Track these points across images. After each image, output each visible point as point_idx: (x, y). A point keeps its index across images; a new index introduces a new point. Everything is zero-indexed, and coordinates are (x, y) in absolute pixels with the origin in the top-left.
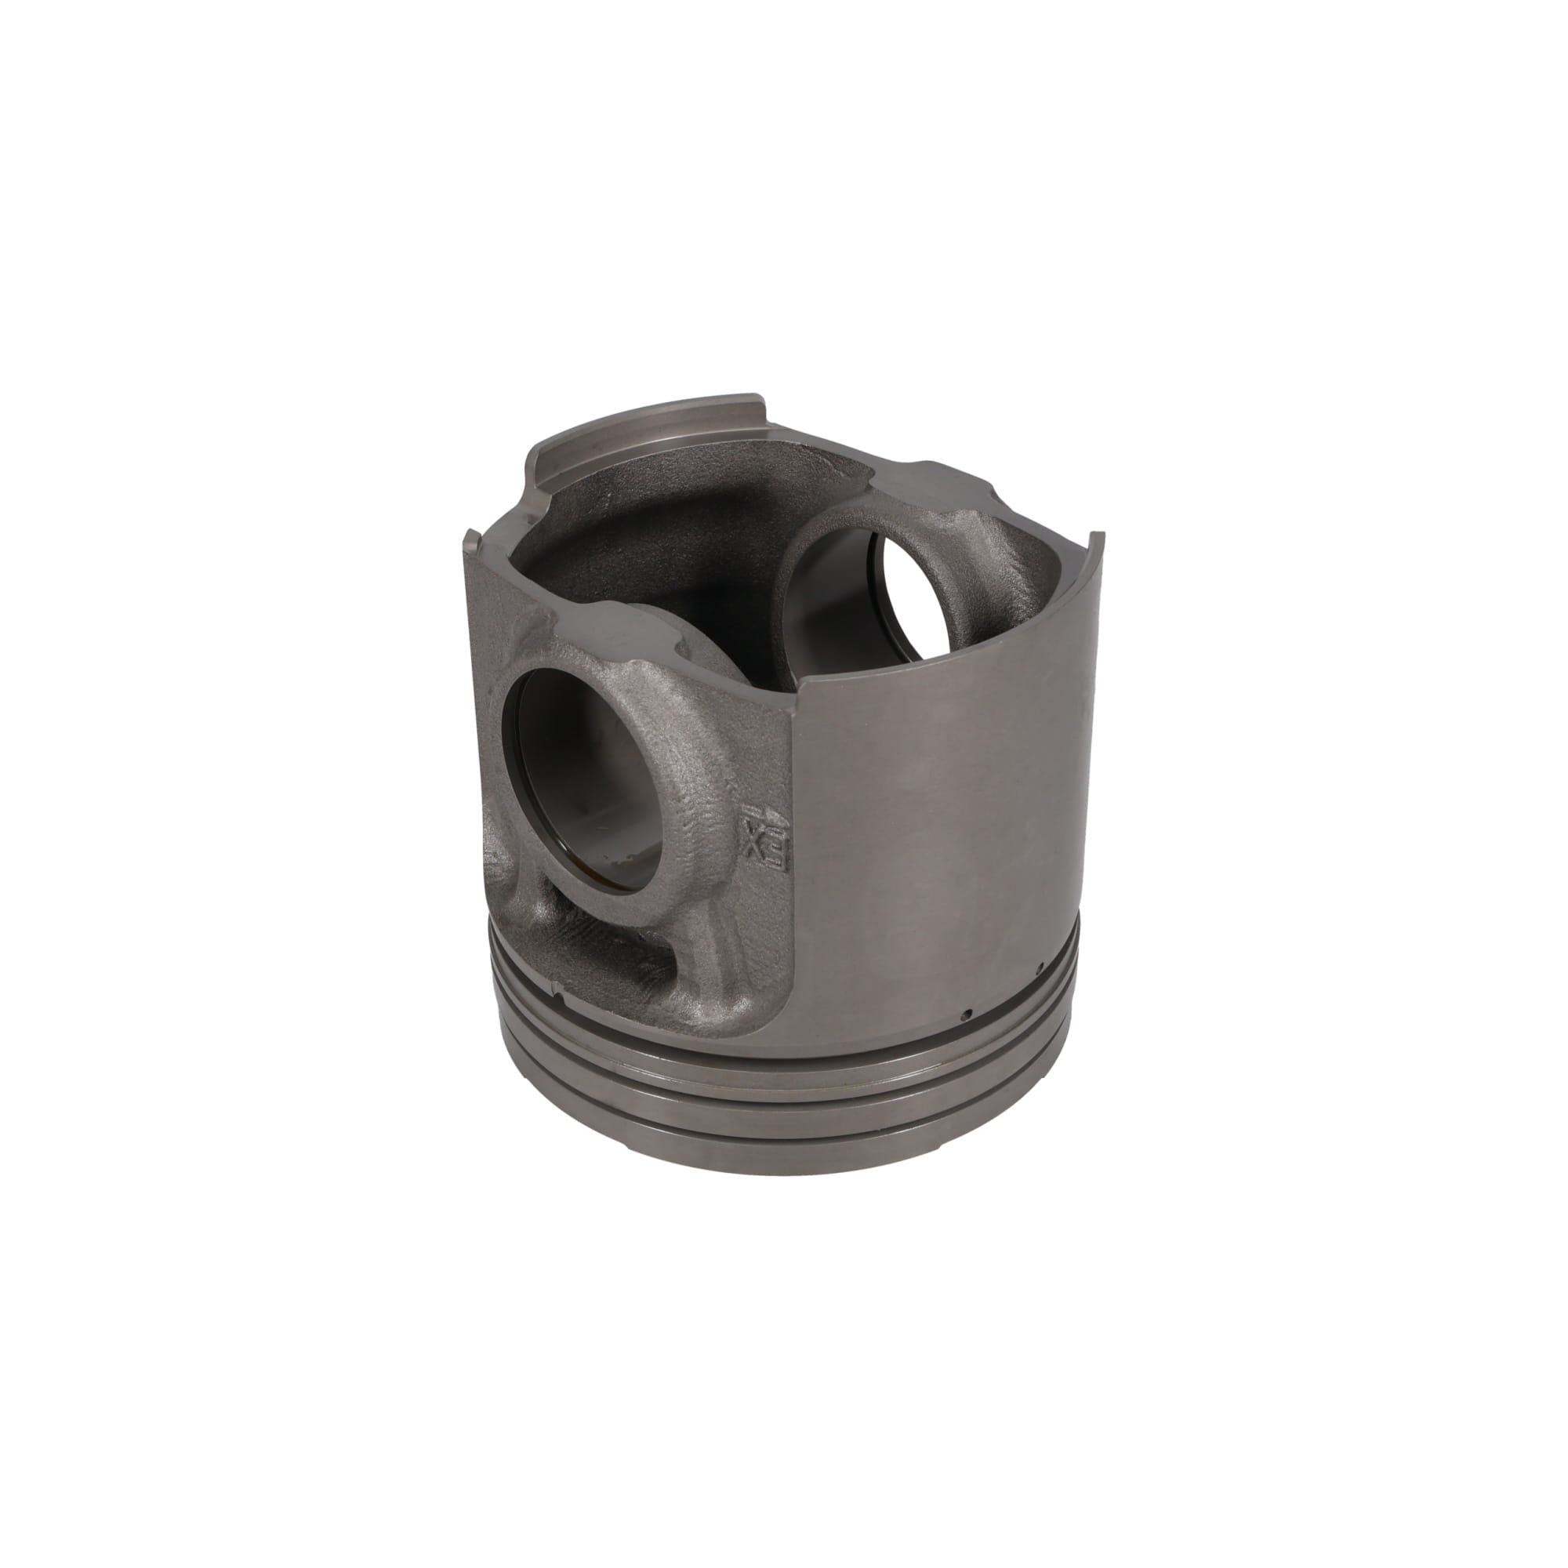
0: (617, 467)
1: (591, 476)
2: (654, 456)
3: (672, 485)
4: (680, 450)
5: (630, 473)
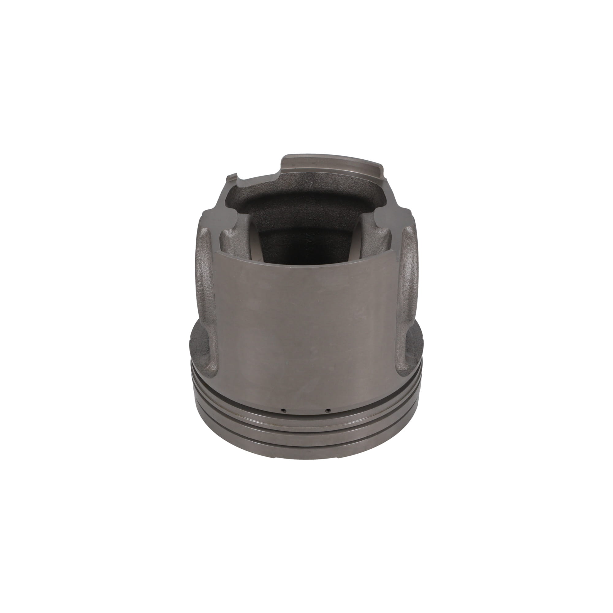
0: (317, 173)
1: (303, 173)
2: (333, 174)
3: (339, 188)
4: (343, 176)
5: (322, 177)
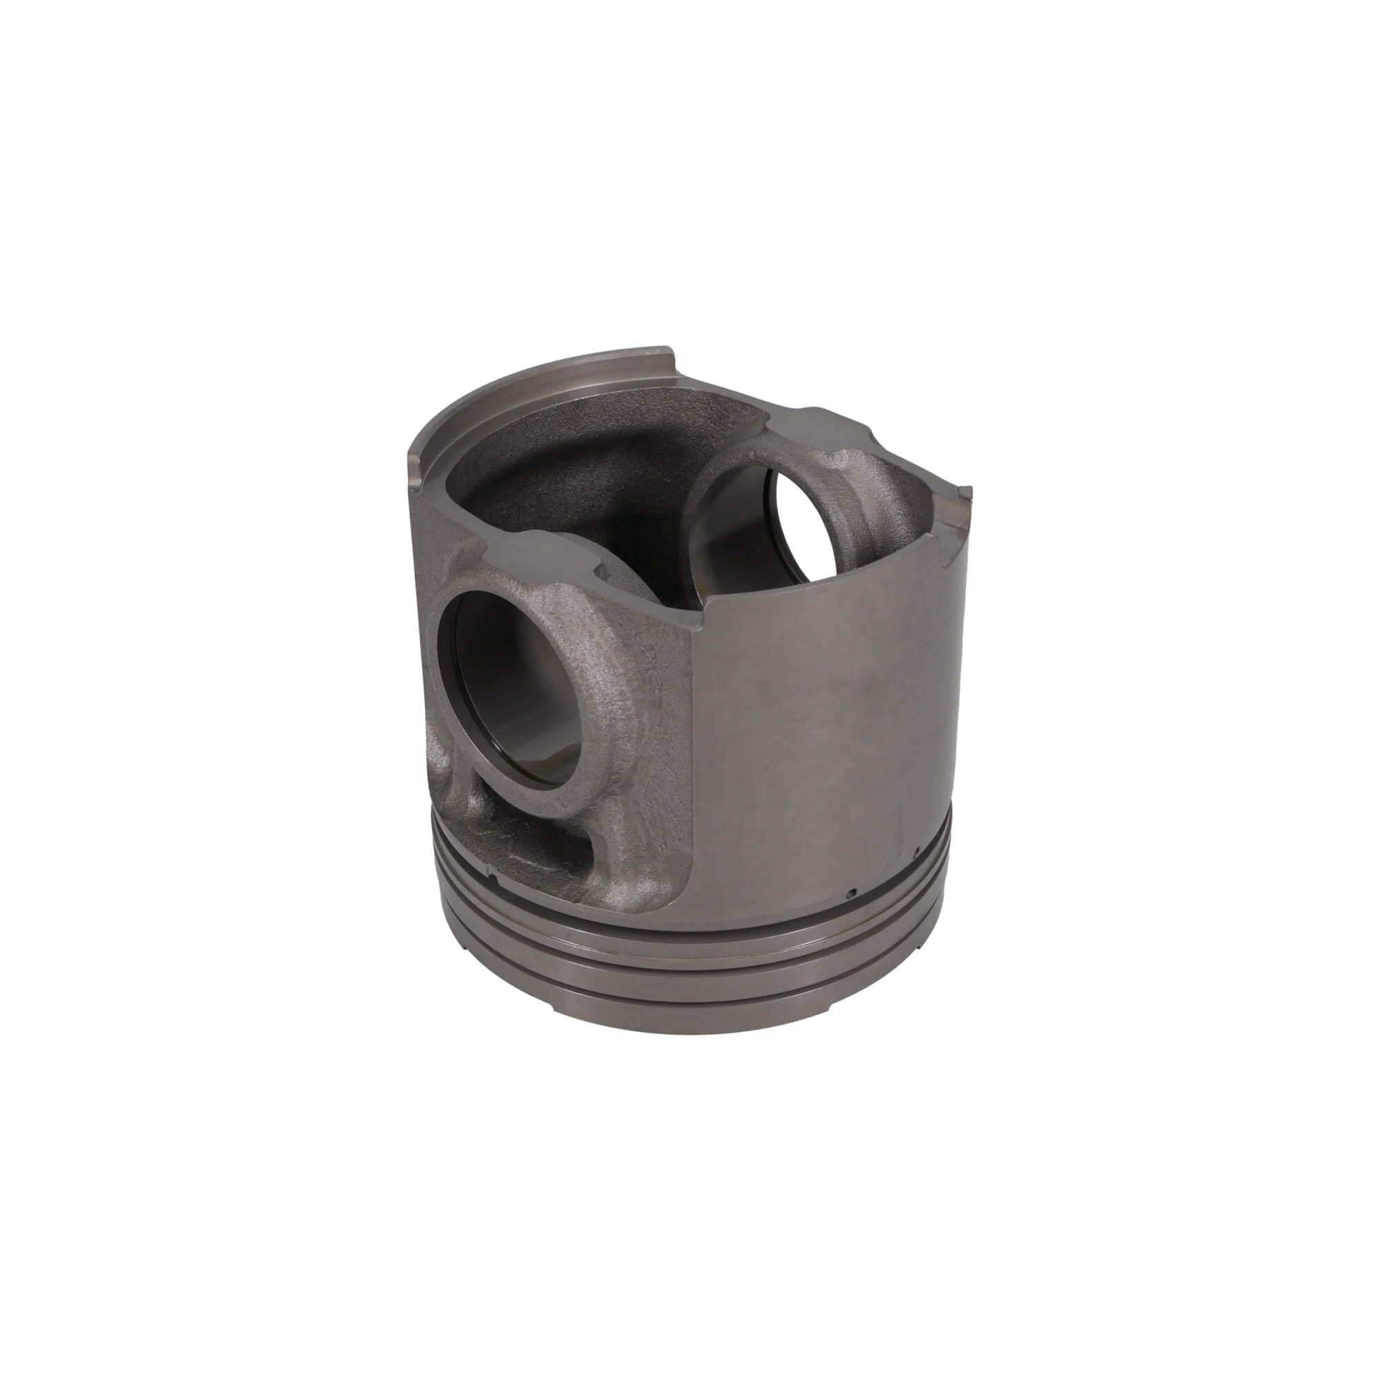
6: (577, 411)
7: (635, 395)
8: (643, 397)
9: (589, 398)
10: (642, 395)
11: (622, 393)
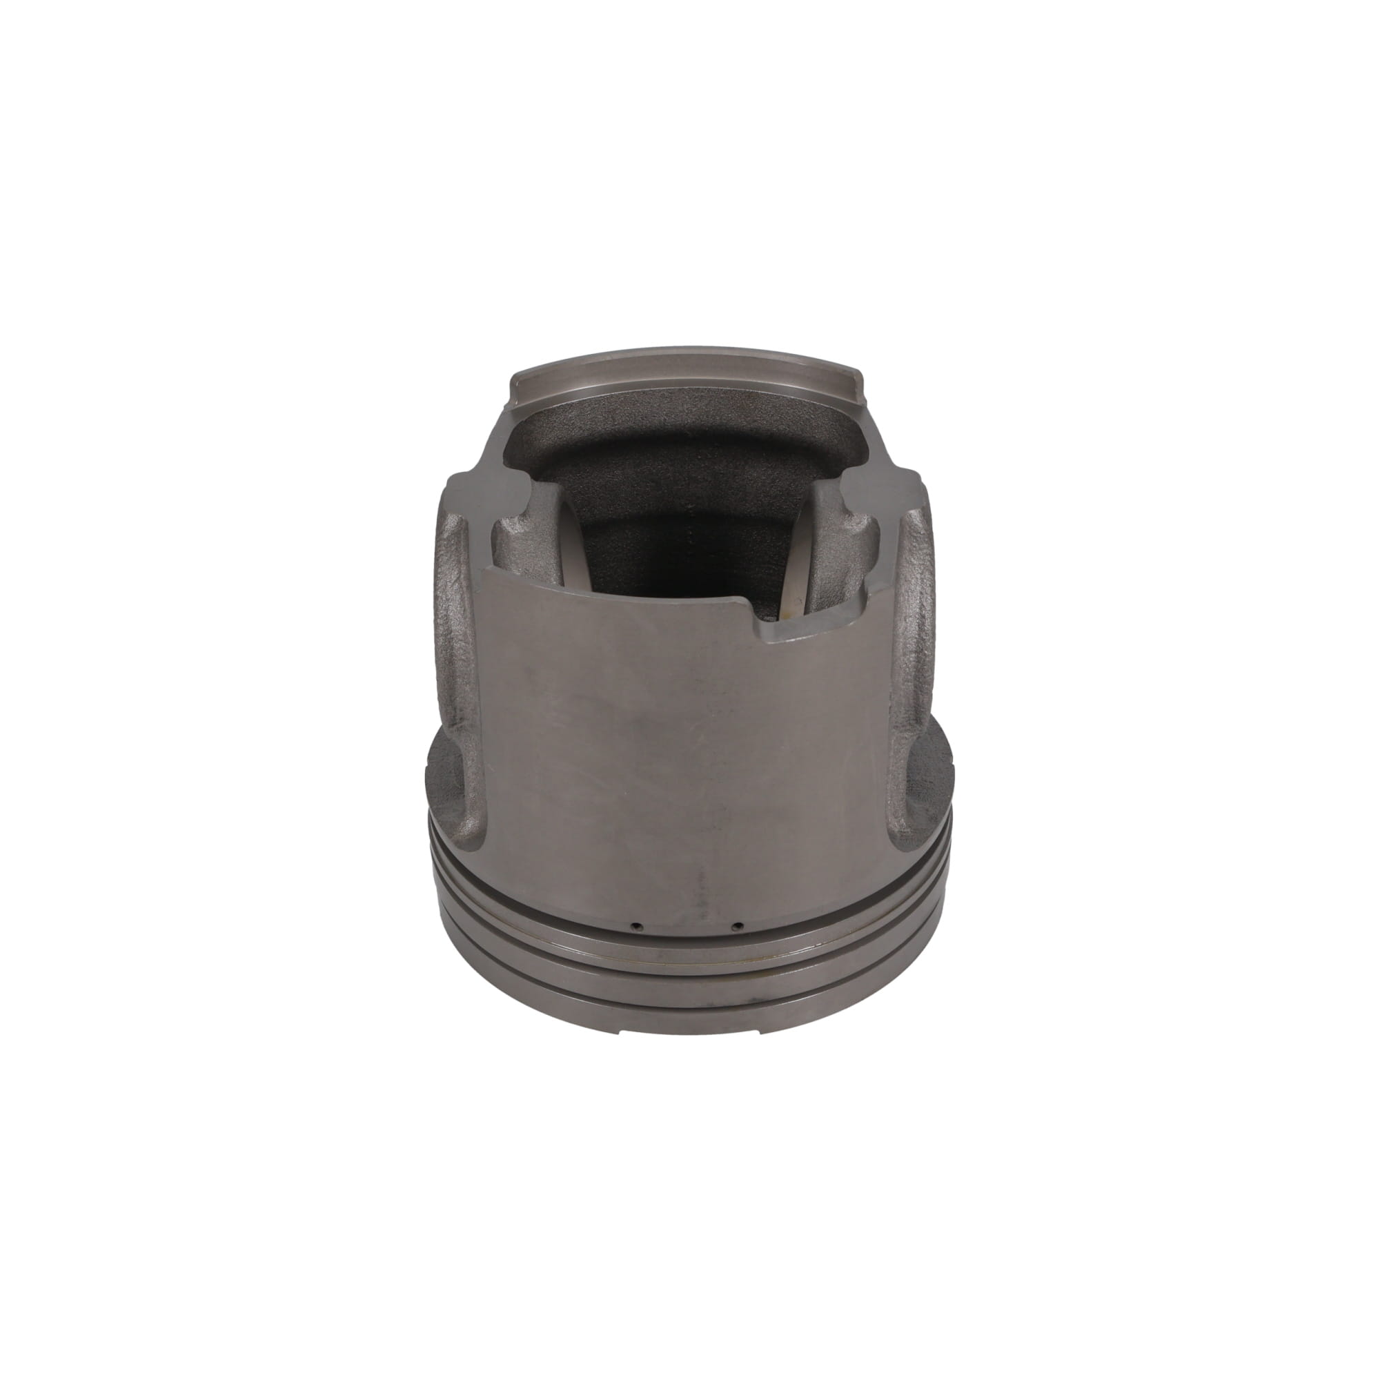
6: (748, 402)
7: (805, 406)
8: (812, 411)
9: (762, 394)
10: (812, 408)
11: (793, 399)
